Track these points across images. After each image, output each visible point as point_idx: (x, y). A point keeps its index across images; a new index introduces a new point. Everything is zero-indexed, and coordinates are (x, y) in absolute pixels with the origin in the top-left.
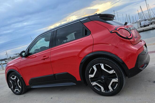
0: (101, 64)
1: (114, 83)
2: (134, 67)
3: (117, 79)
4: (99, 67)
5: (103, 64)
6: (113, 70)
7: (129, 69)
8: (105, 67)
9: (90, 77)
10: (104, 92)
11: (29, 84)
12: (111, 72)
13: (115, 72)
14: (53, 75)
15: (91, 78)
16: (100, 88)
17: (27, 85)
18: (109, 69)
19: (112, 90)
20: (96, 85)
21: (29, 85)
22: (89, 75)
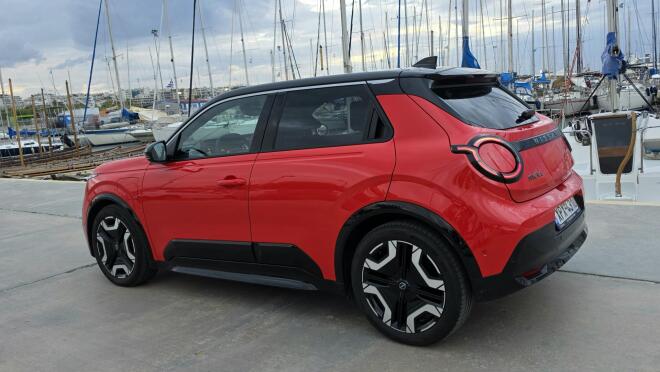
0: (415, 248)
1: (426, 317)
2: (500, 271)
3: (441, 310)
4: (404, 253)
5: (420, 251)
6: (442, 282)
7: (484, 276)
8: (423, 261)
9: (365, 265)
10: (389, 324)
11: (165, 256)
12: (434, 284)
13: (443, 289)
14: (250, 244)
15: (369, 271)
16: (383, 309)
17: (156, 258)
18: (432, 274)
19: (413, 331)
20: (375, 296)
21: (163, 259)
22: (367, 260)
